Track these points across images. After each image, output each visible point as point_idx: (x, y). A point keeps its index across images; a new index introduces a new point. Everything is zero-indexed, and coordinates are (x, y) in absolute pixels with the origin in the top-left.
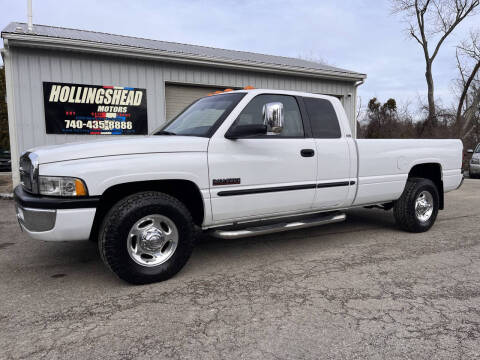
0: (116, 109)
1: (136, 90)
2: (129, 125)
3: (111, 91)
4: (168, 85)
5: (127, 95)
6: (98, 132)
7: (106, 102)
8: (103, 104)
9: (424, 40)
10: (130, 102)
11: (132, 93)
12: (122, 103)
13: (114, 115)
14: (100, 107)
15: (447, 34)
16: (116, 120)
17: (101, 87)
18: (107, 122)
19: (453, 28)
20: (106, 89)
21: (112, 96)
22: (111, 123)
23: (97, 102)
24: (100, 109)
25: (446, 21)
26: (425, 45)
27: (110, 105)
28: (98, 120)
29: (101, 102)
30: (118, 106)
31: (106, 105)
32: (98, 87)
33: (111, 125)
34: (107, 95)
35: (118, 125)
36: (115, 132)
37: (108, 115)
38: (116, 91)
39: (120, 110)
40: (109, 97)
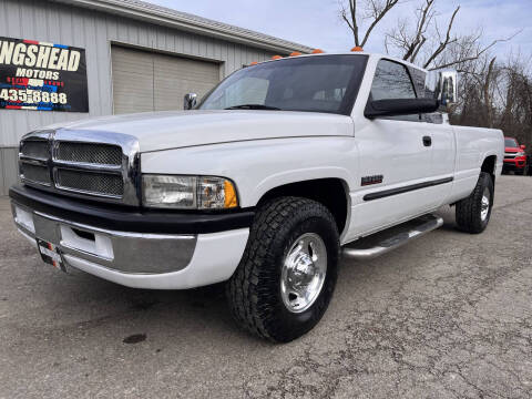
0: (43, 74)
1: (70, 49)
2: (63, 98)
3: (36, 49)
4: (115, 46)
5: (58, 55)
6: (18, 105)
7: (28, 64)
8: (24, 66)
9: (355, 25)
10: (62, 65)
11: (65, 53)
12: (52, 66)
13: (41, 83)
14: (19, 70)
15: (377, 20)
16: (43, 89)
17: (22, 41)
18: (29, 92)
19: (383, 14)
20: (28, 45)
21: (36, 54)
22: (37, 94)
23: (15, 63)
24: (20, 72)
25: (377, 6)
26: (355, 30)
27: (34, 68)
28: (17, 88)
29: (21, 63)
30: (46, 70)
31: (27, 68)
32: (17, 41)
33: (37, 97)
34: (30, 53)
35: (46, 97)
36: (41, 106)
37: (32, 82)
38: (42, 48)
39: (49, 75)
40: (33, 56)
